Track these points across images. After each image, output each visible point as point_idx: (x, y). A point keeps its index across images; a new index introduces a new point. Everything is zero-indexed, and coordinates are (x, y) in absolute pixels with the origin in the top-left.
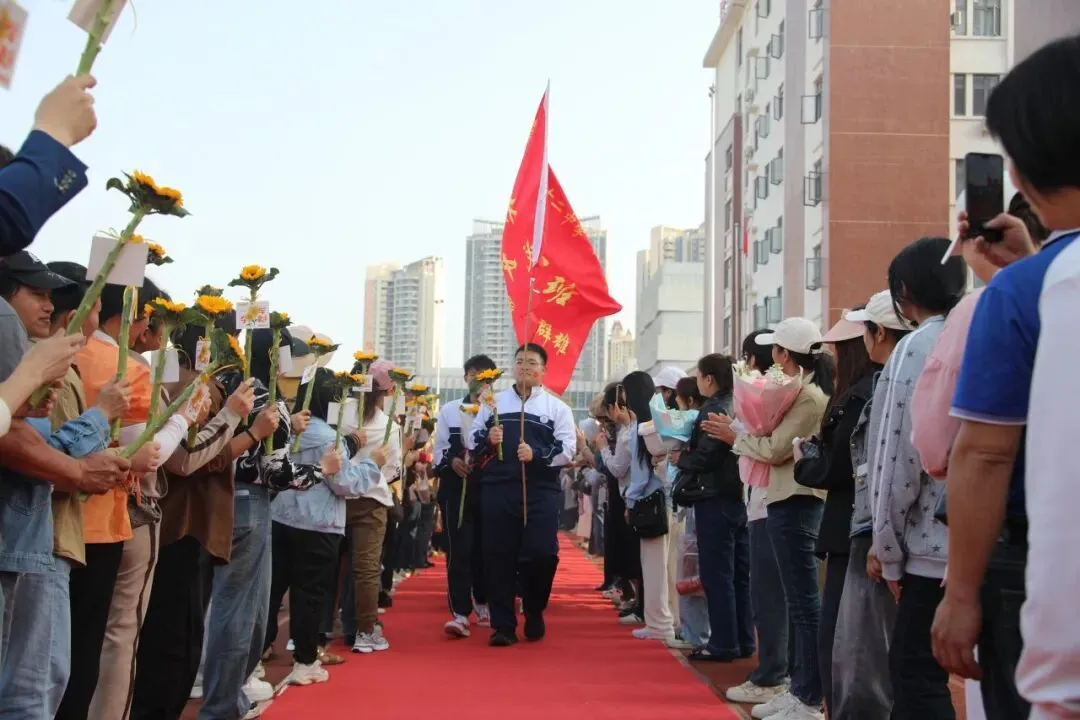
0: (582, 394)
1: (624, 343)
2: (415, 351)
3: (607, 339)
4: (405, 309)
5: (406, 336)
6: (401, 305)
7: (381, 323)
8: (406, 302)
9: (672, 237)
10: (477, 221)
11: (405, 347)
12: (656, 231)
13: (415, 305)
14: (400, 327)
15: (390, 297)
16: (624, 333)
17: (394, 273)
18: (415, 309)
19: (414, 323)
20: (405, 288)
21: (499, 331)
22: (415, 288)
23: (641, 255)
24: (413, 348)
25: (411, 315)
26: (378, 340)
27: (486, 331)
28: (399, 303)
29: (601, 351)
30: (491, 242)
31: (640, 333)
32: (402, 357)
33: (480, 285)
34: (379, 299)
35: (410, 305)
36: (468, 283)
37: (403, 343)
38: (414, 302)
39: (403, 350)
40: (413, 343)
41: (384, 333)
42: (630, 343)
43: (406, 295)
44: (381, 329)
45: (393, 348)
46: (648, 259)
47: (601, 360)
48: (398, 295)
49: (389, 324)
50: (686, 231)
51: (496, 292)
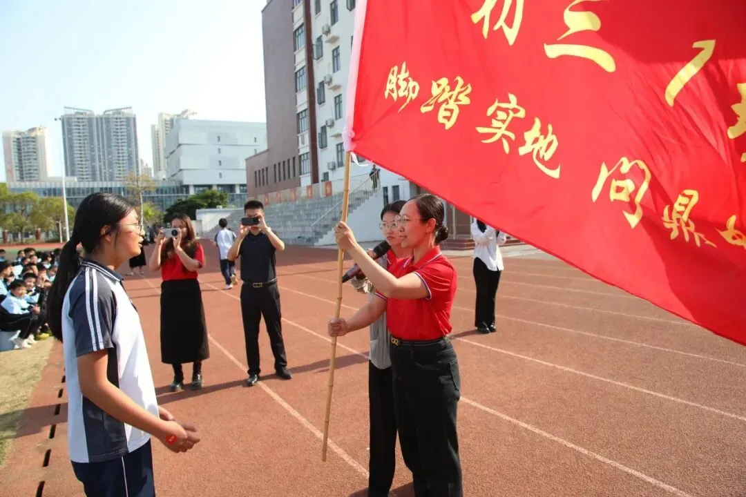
1: (145, 169)
2: (37, 174)
4: (28, 152)
5: (31, 166)
7: (15, 159)
8: (29, 148)
9: (168, 118)
10: (65, 107)
11: (31, 171)
12: (160, 115)
13: (34, 150)
14: (27, 162)
15: (18, 146)
17: (20, 134)
18: (35, 152)
19: (35, 159)
20: (28, 141)
21: (84, 163)
22: (34, 142)
23: (153, 127)
24: (36, 172)
25: (32, 155)
27: (76, 163)
28: (25, 149)
30: (75, 118)
32: (30, 177)
33: (71, 140)
34: (12, 147)
35: (31, 150)
36: (64, 139)
37: (30, 170)
38: (34, 148)
39: (30, 173)
40: (36, 170)
41: (17, 165)
43: (29, 145)
44: (16, 163)
45: (24, 172)
46: (156, 128)
48: (24, 145)
49: (20, 160)
50: (175, 115)
51: (80, 143)
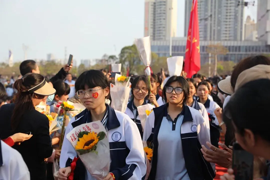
0: (233, 47)
1: (252, 25)
3: (244, 23)
4: (160, 13)
5: (161, 25)
6: (159, 12)
8: (161, 10)
14: (159, 21)
15: (154, 9)
16: (252, 20)
18: (164, 13)
19: (164, 19)
20: (160, 5)
22: (165, 5)
24: (164, 29)
25: (162, 16)
26: (150, 26)
28: (158, 11)
29: (241, 28)
31: (259, 20)
35: (162, 12)
37: (160, 28)
38: (164, 10)
39: (160, 30)
40: (164, 27)
41: (152, 23)
42: (254, 25)
43: (161, 8)
47: (241, 33)
48: (158, 8)
49: (154, 20)
